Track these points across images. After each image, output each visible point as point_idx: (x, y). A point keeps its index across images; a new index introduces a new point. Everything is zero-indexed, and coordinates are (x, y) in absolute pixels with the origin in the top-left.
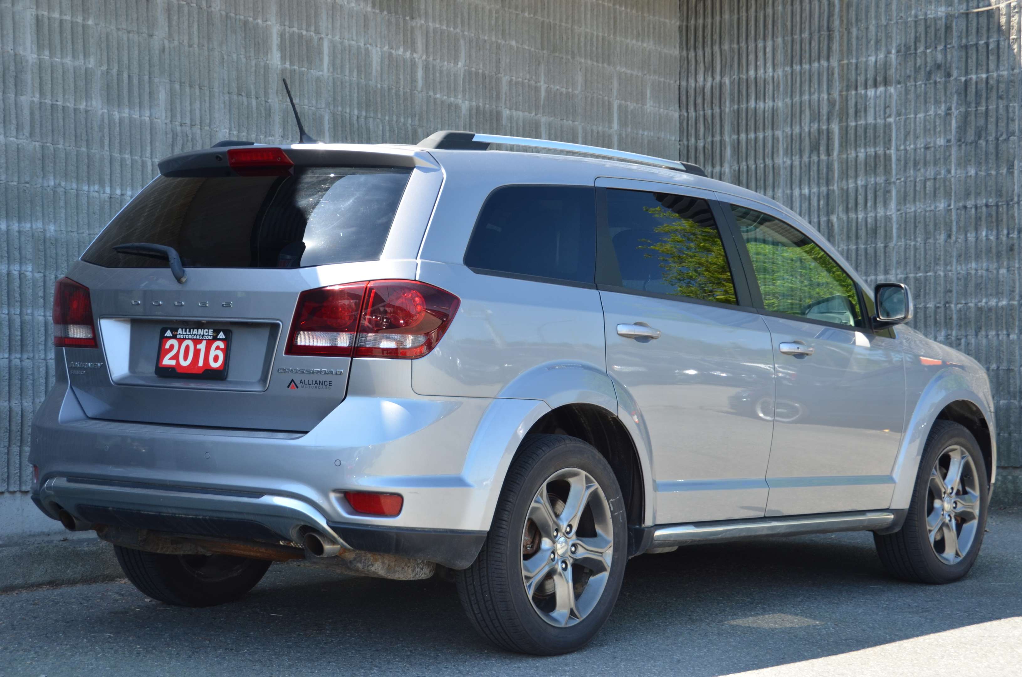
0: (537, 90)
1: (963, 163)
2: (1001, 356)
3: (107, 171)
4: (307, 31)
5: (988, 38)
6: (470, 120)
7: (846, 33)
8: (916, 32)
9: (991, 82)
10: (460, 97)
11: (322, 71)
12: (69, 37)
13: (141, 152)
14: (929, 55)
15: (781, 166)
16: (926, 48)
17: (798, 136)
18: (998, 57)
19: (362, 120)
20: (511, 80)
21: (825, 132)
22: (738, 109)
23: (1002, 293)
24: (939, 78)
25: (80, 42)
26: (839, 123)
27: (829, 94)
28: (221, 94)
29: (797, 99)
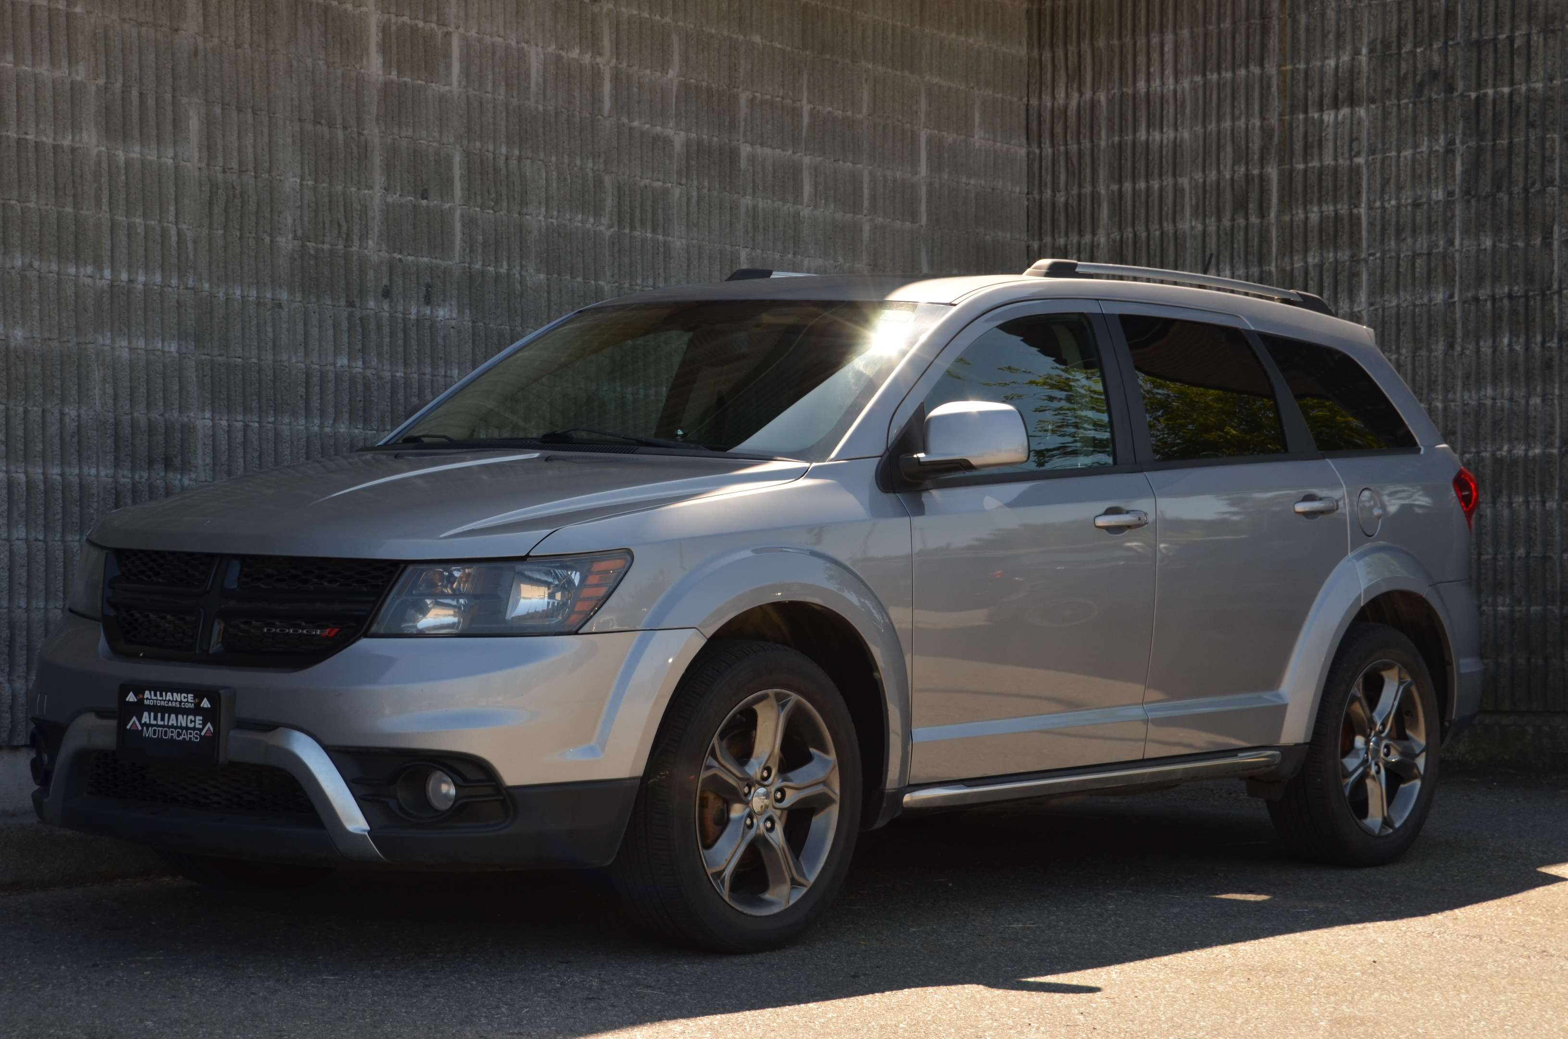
0: (796, 113)
1: (1473, 229)
2: (1533, 535)
3: (107, 243)
4: (425, 21)
5: (1512, 30)
6: (688, 162)
7: (1289, 21)
8: (1400, 20)
9: (1517, 99)
10: (672, 124)
11: (450, 85)
12: (45, 32)
13: (160, 214)
14: (1419, 57)
15: (1188, 234)
16: (1416, 46)
17: (1214, 186)
18: (1529, 60)
19: (513, 163)
20: (754, 98)
21: (1256, 180)
22: (1120, 143)
23: (1534, 436)
24: (1437, 94)
25: (63, 39)
26: (1279, 165)
27: (1263, 118)
28: (288, 122)
29: (1212, 126)
